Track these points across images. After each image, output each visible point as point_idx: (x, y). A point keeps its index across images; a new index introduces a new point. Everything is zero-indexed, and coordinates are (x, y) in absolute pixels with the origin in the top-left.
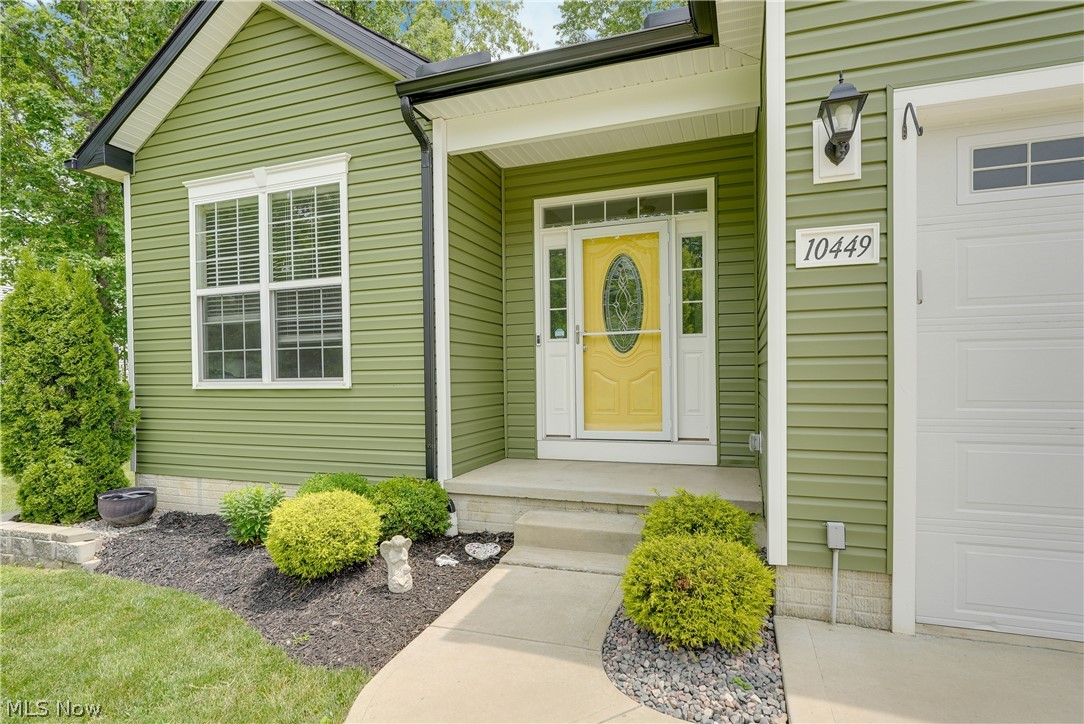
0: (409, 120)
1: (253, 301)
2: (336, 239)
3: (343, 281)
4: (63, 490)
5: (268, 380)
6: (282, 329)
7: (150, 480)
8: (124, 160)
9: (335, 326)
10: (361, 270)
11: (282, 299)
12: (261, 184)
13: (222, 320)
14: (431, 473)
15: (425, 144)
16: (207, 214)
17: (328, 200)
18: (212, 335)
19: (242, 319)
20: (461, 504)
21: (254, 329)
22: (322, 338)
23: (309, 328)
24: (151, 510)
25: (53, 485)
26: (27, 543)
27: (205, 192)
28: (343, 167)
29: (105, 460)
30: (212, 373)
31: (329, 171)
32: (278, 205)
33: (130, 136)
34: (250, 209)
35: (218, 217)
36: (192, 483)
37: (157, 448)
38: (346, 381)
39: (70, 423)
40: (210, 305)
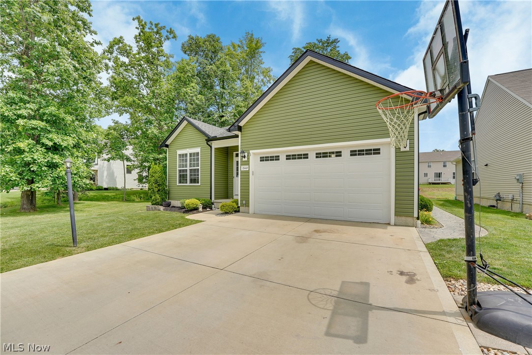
0: (208, 144)
1: (186, 170)
2: (199, 161)
3: (199, 168)
4: (157, 201)
5: (188, 184)
6: (191, 175)
7: (170, 201)
8: (167, 146)
9: (198, 175)
10: (202, 162)
11: (191, 170)
12: (188, 151)
13: (182, 174)
14: (211, 198)
15: (211, 147)
16: (180, 155)
17: (198, 154)
18: (180, 176)
19: (185, 173)
20: (215, 204)
21: (186, 175)
22: (196, 177)
23: (195, 175)
24: (170, 205)
25: (156, 200)
26: (153, 208)
27: (179, 152)
28: (200, 149)
29: (163, 197)
30: (180, 182)
31: (198, 150)
32: (191, 154)
33: (168, 143)
34: (186, 155)
35: (181, 156)
36: (176, 201)
37: (172, 195)
38: (199, 184)
39: (159, 190)
40: (180, 171)
